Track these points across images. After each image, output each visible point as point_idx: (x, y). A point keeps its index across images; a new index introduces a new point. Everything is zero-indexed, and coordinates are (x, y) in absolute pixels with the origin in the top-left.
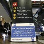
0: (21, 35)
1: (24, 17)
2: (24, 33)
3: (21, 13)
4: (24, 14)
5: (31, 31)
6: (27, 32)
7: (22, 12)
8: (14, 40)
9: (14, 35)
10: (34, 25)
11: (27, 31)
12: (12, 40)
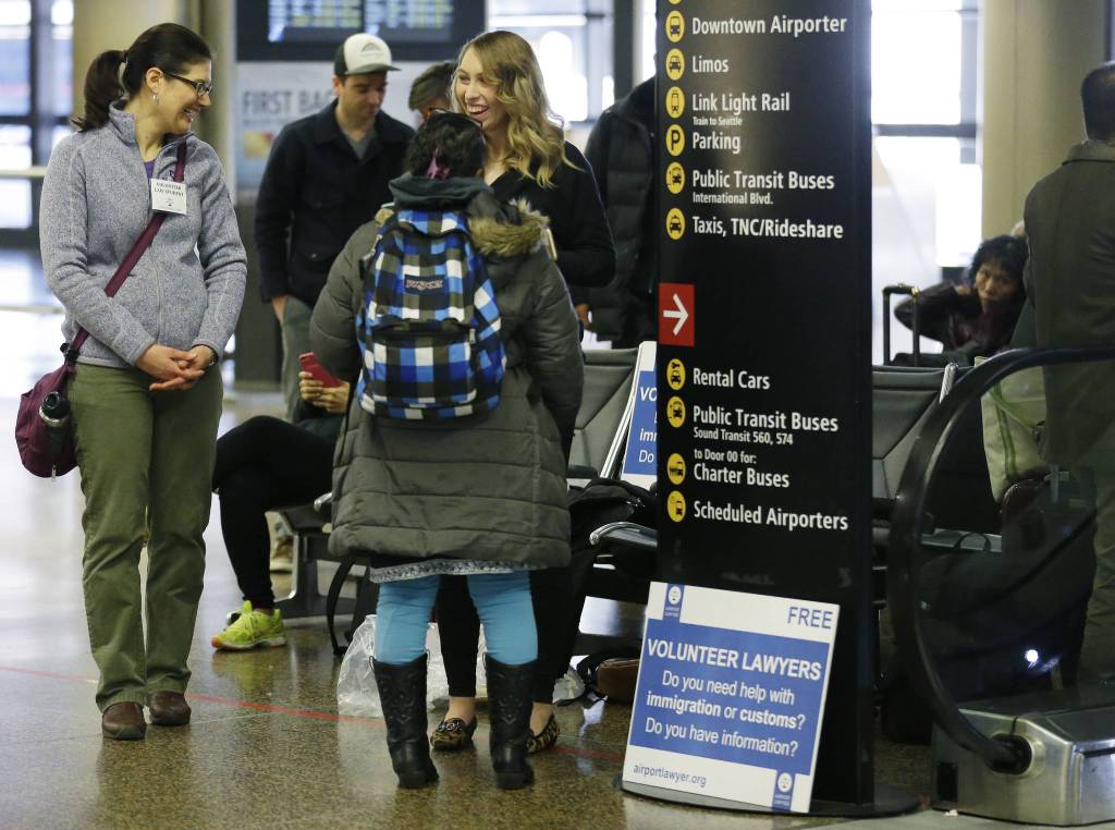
0: (700, 735)
1: (755, 516)
2: (731, 713)
3: (732, 456)
4: (759, 468)
5: (785, 696)
6: (753, 705)
7: (737, 446)
8: (648, 771)
9: (653, 726)
10: (828, 636)
11: (756, 693)
12: (637, 769)
